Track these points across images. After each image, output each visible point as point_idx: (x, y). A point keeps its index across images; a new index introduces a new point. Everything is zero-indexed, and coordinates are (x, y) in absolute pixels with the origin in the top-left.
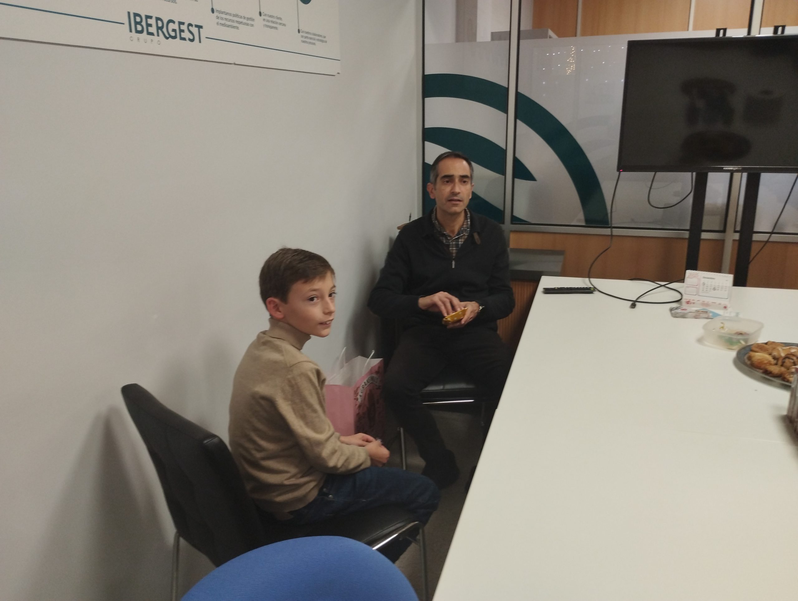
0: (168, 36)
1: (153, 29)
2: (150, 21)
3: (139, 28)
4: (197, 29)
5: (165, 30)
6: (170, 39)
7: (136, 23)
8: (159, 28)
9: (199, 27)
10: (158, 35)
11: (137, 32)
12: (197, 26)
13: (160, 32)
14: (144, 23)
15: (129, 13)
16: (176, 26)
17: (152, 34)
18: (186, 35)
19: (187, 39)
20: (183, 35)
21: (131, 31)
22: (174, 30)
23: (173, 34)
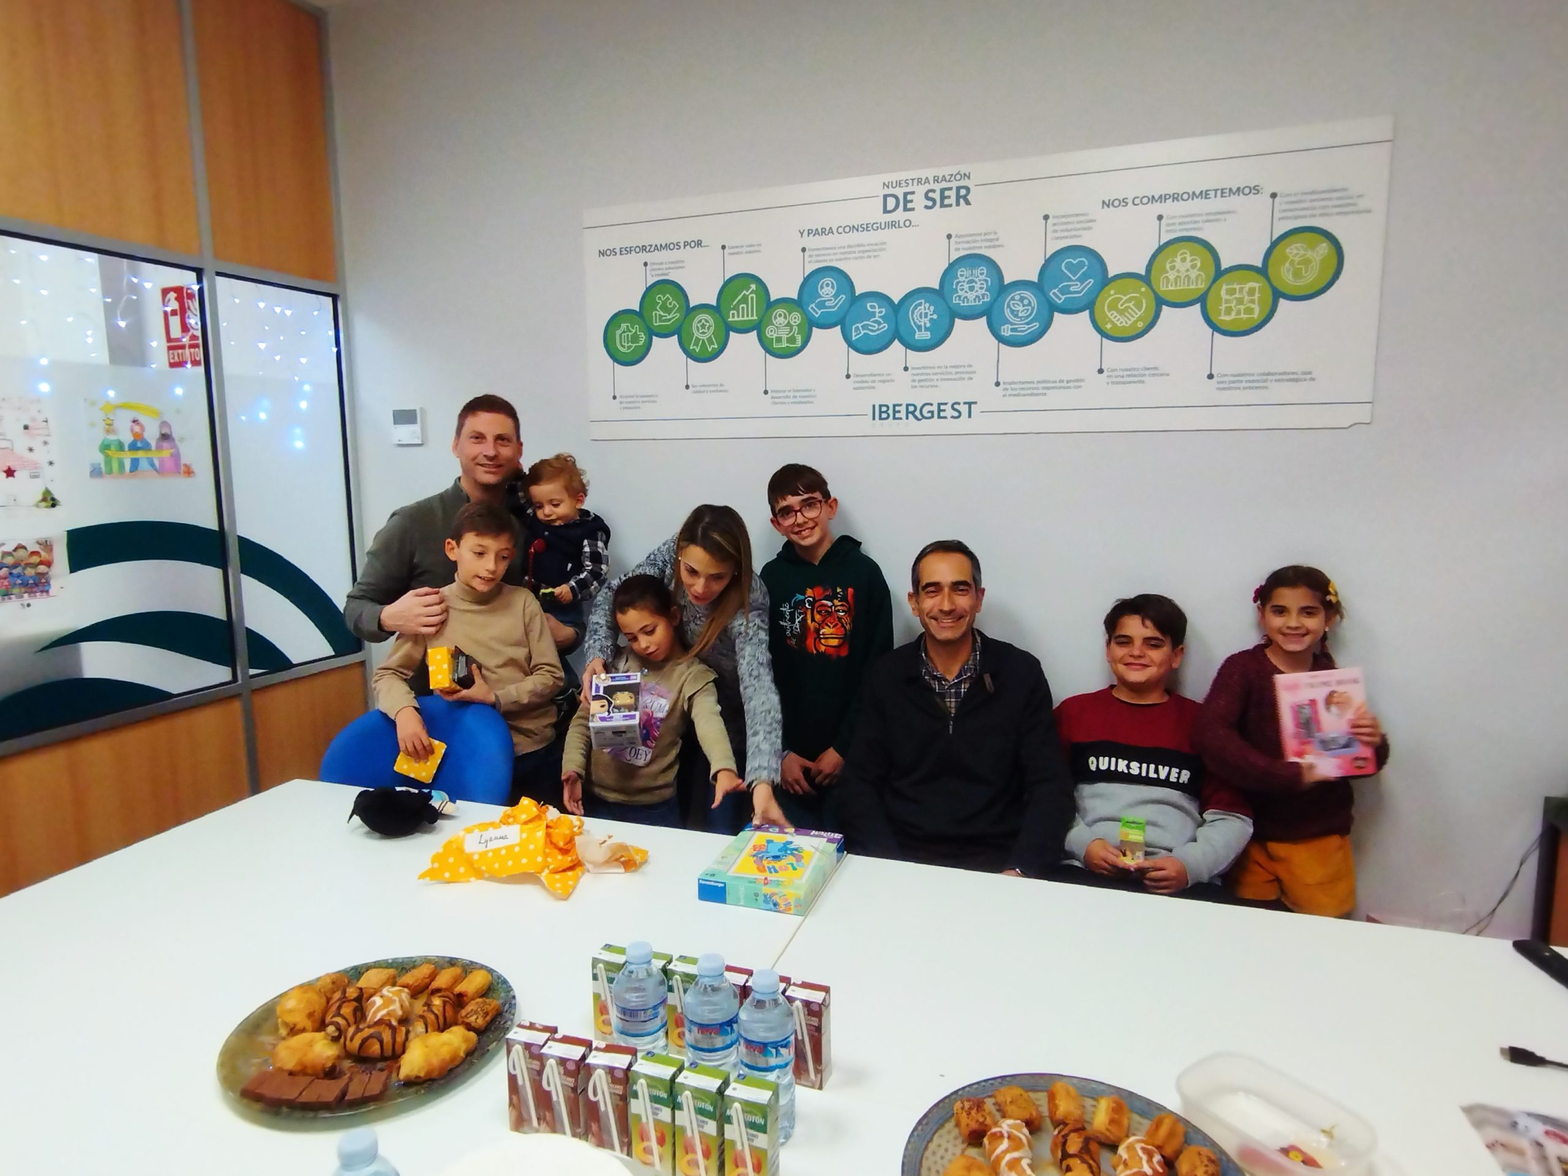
0: (920, 417)
1: (903, 415)
2: (897, 408)
3: (884, 415)
4: (967, 406)
5: (917, 413)
6: (924, 420)
7: (881, 412)
8: (908, 412)
9: (970, 404)
10: (907, 418)
11: (881, 418)
12: (965, 403)
13: (910, 416)
14: (891, 412)
15: (874, 406)
16: (935, 408)
17: (901, 419)
18: (949, 412)
19: (949, 417)
20: (942, 414)
21: (874, 419)
22: (932, 412)
23: (930, 415)
